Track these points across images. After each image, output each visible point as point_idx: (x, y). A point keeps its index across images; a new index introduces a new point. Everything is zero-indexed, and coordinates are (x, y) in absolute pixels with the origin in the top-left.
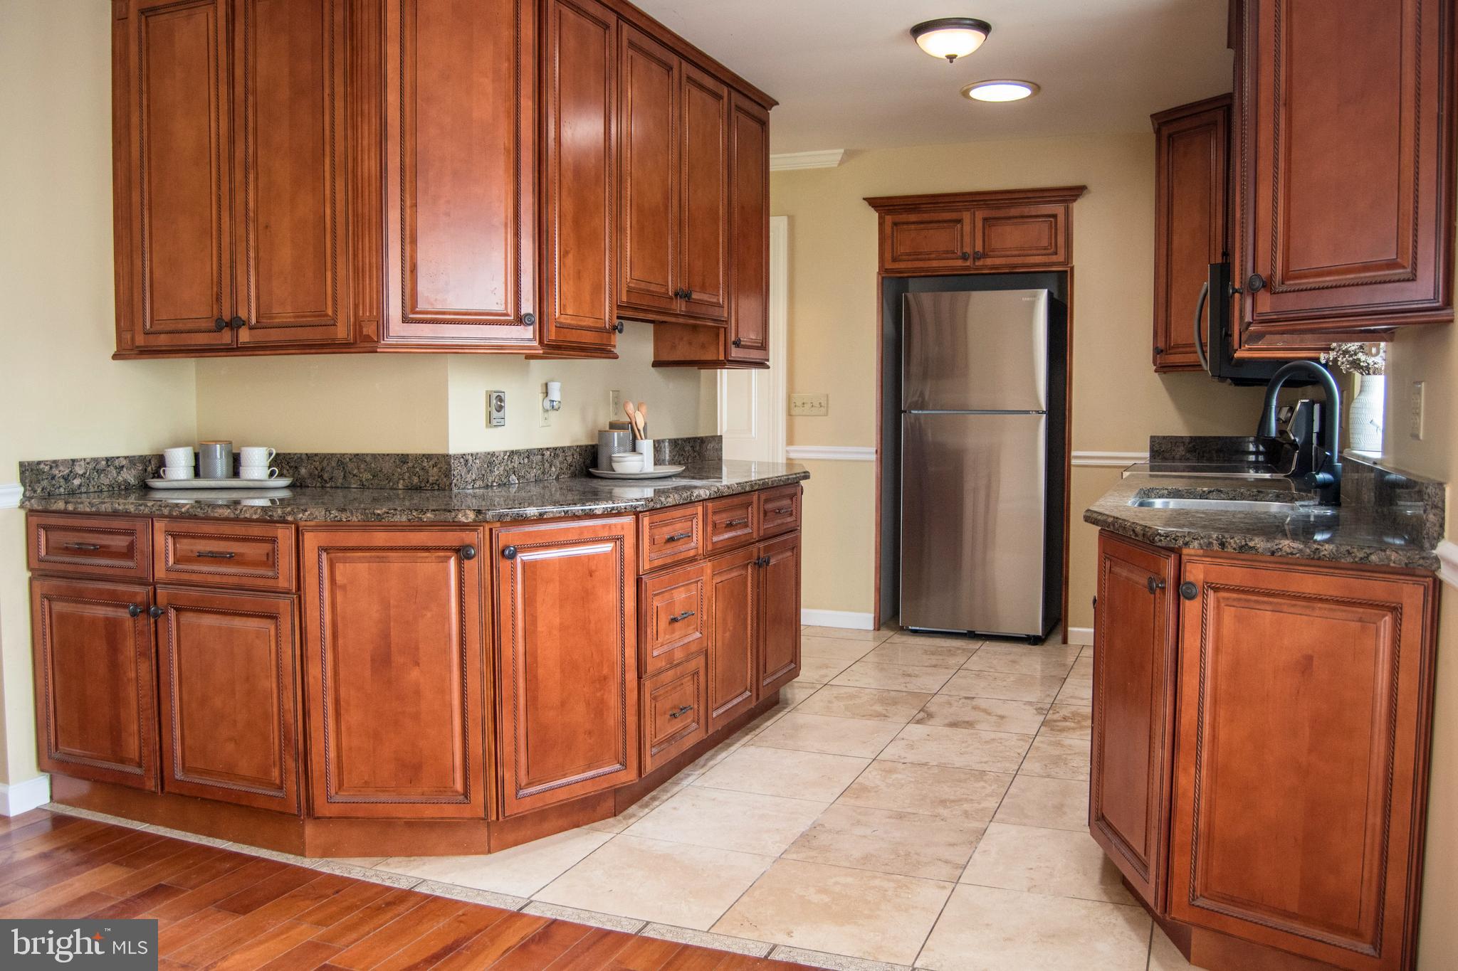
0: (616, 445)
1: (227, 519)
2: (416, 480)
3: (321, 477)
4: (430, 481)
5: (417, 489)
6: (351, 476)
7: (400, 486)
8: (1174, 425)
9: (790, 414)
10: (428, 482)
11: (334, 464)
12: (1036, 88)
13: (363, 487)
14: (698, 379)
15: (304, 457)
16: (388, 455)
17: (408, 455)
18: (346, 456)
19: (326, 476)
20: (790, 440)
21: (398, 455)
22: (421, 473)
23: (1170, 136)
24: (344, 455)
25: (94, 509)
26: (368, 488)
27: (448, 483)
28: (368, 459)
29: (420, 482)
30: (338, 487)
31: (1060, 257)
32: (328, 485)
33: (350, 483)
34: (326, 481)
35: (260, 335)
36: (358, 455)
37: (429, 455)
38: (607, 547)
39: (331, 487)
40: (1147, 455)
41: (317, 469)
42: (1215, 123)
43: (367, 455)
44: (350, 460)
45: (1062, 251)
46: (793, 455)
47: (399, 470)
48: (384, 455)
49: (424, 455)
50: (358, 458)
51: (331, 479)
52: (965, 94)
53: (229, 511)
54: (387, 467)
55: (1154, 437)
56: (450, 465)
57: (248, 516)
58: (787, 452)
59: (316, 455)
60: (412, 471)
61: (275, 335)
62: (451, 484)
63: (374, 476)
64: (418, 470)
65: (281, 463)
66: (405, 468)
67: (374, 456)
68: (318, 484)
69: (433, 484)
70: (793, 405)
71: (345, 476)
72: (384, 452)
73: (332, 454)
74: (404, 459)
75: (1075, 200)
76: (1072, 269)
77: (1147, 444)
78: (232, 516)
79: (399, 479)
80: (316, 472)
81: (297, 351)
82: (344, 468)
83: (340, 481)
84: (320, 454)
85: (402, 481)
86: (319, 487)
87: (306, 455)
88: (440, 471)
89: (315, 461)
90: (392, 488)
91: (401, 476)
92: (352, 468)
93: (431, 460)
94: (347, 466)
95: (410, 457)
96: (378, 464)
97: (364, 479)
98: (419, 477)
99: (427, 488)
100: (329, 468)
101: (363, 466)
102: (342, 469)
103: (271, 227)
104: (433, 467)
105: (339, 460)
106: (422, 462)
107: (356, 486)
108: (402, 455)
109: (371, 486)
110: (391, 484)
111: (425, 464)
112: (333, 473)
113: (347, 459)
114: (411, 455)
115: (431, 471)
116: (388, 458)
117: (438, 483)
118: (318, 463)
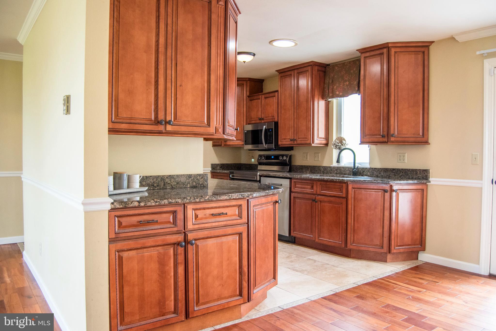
1: (226, 200)
2: (194, 184)
3: (153, 185)
4: (200, 184)
5: (195, 187)
6: (167, 184)
7: (188, 186)
8: (216, 161)
10: (199, 184)
11: (159, 180)
13: (172, 188)
16: (183, 175)
17: (191, 175)
18: (165, 176)
19: (155, 185)
21: (187, 175)
25: (157, 204)
26: (175, 188)
27: (207, 184)
28: (175, 177)
29: (196, 184)
30: (161, 189)
32: (156, 188)
33: (166, 187)
34: (155, 187)
35: (176, 128)
36: (170, 175)
39: (158, 189)
40: (210, 169)
41: (151, 183)
43: (175, 175)
44: (167, 178)
47: (188, 180)
48: (182, 175)
49: (198, 174)
50: (171, 177)
51: (158, 186)
54: (183, 180)
55: (212, 164)
56: (208, 178)
57: (235, 197)
59: (151, 176)
60: (193, 181)
61: (183, 129)
62: (208, 184)
63: (177, 183)
64: (195, 180)
66: (191, 179)
67: (178, 176)
68: (152, 188)
69: (201, 185)
71: (164, 185)
73: (158, 176)
74: (190, 176)
77: (210, 166)
78: (228, 198)
79: (188, 184)
80: (151, 184)
82: (164, 181)
83: (162, 186)
84: (153, 176)
85: (189, 185)
86: (152, 189)
87: (146, 176)
88: (204, 180)
89: (150, 179)
90: (185, 188)
91: (189, 183)
92: (168, 181)
93: (200, 176)
94: (165, 180)
95: (192, 175)
96: (179, 179)
97: (173, 185)
98: (196, 182)
99: (199, 186)
100: (157, 182)
101: (172, 180)
102: (163, 181)
103: (182, 86)
104: (201, 179)
105: (162, 178)
106: (197, 177)
107: (169, 188)
108: (189, 175)
109: (176, 187)
110: (184, 186)
111: (198, 178)
112: (159, 183)
113: (166, 178)
114: (193, 174)
115: (201, 180)
116: (183, 176)
117: (203, 184)
118: (152, 180)
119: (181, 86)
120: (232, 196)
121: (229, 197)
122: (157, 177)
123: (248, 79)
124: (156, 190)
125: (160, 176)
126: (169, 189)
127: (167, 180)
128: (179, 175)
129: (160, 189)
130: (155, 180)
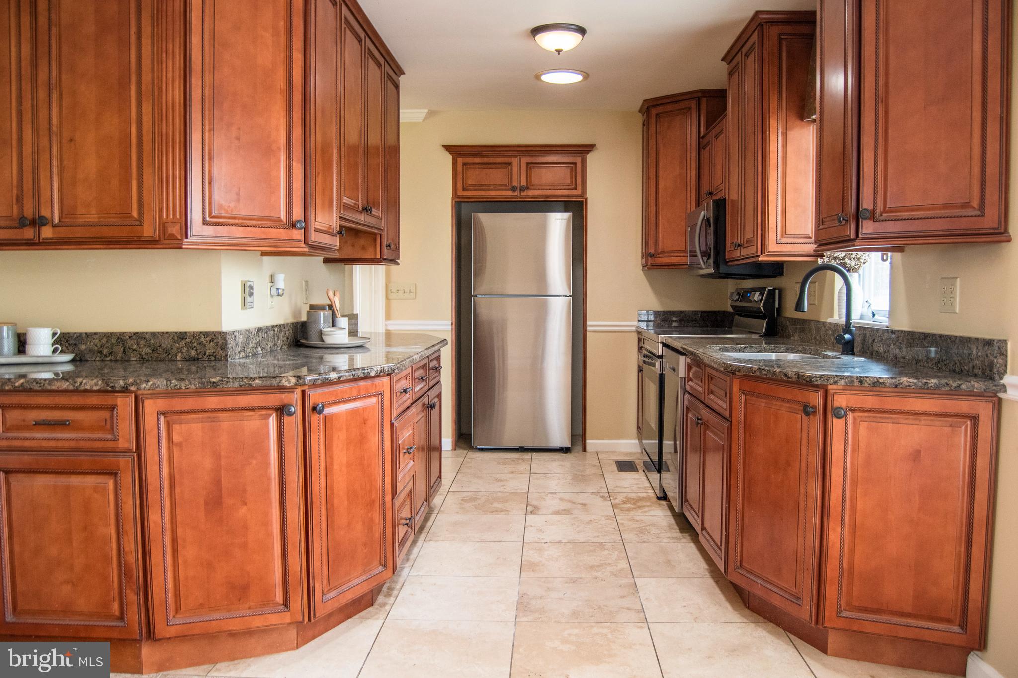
0: (322, 322)
1: (65, 391)
2: (193, 353)
3: (101, 352)
4: (208, 354)
5: (194, 360)
6: (131, 351)
7: (179, 358)
9: (387, 298)
10: (205, 354)
11: (114, 341)
12: (586, 76)
13: (142, 359)
14: (344, 271)
15: (84, 336)
16: (167, 333)
17: (186, 333)
18: (125, 335)
19: (105, 351)
20: (388, 317)
21: (176, 333)
22: (199, 347)
23: (657, 115)
24: (124, 333)
26: (148, 360)
27: (224, 355)
28: (147, 337)
29: (198, 354)
31: (578, 192)
32: (108, 359)
33: (130, 357)
34: (106, 356)
35: (63, 232)
36: (137, 333)
37: (206, 332)
38: (374, 400)
39: (111, 360)
41: (96, 346)
42: (690, 108)
43: (147, 333)
44: (130, 337)
45: (579, 187)
46: (390, 328)
47: (178, 345)
48: (163, 333)
49: (201, 333)
50: (138, 336)
51: (111, 353)
52: (538, 77)
53: (68, 384)
54: (166, 343)
56: (227, 341)
57: (88, 387)
58: (386, 325)
59: (96, 334)
60: (190, 346)
61: (79, 233)
62: (226, 355)
63: (153, 351)
64: (195, 344)
65: (64, 341)
66: (183, 343)
67: (153, 334)
68: (98, 358)
69: (210, 356)
70: (389, 291)
71: (124, 352)
72: (162, 331)
73: (112, 334)
74: (182, 336)
75: (588, 153)
76: (586, 199)
78: (71, 388)
79: (178, 352)
80: (96, 348)
81: (101, 246)
82: (123, 344)
83: (120, 355)
84: (100, 333)
85: (180, 354)
86: (99, 361)
87: (86, 334)
88: (217, 345)
89: (94, 339)
90: (170, 360)
91: (180, 350)
92: (132, 345)
93: (208, 336)
94: (127, 343)
95: (188, 334)
96: (157, 341)
97: (143, 353)
98: (197, 350)
99: (204, 359)
100: (109, 345)
101: (142, 342)
102: (121, 345)
103: (75, 141)
104: (210, 342)
105: (118, 338)
106: (200, 338)
107: (135, 359)
108: (180, 333)
109: (150, 359)
110: (170, 356)
111: (203, 339)
112: (112, 349)
113: (127, 337)
114: (189, 332)
115: (208, 346)
116: (166, 335)
117: (214, 354)
118: (98, 340)
119: (71, 140)
120: (81, 384)
121: (74, 386)
122: (109, 335)
123: (700, 95)
124: (108, 362)
125: (116, 333)
126: (135, 362)
127: (130, 343)
128: (158, 333)
129: (116, 361)
130: (105, 340)
